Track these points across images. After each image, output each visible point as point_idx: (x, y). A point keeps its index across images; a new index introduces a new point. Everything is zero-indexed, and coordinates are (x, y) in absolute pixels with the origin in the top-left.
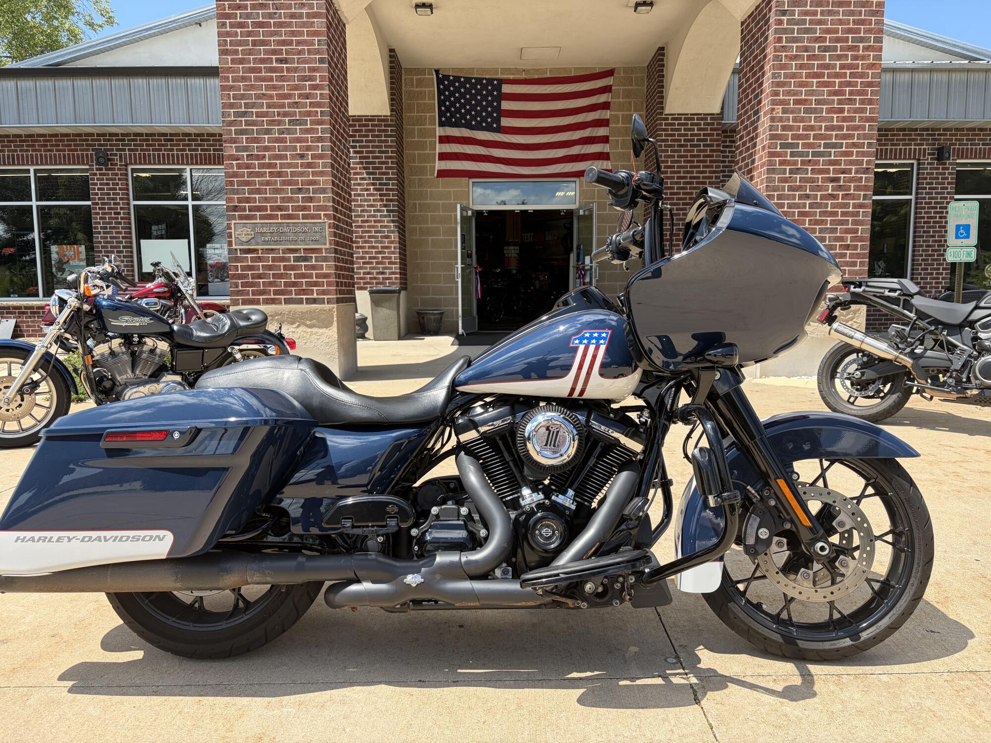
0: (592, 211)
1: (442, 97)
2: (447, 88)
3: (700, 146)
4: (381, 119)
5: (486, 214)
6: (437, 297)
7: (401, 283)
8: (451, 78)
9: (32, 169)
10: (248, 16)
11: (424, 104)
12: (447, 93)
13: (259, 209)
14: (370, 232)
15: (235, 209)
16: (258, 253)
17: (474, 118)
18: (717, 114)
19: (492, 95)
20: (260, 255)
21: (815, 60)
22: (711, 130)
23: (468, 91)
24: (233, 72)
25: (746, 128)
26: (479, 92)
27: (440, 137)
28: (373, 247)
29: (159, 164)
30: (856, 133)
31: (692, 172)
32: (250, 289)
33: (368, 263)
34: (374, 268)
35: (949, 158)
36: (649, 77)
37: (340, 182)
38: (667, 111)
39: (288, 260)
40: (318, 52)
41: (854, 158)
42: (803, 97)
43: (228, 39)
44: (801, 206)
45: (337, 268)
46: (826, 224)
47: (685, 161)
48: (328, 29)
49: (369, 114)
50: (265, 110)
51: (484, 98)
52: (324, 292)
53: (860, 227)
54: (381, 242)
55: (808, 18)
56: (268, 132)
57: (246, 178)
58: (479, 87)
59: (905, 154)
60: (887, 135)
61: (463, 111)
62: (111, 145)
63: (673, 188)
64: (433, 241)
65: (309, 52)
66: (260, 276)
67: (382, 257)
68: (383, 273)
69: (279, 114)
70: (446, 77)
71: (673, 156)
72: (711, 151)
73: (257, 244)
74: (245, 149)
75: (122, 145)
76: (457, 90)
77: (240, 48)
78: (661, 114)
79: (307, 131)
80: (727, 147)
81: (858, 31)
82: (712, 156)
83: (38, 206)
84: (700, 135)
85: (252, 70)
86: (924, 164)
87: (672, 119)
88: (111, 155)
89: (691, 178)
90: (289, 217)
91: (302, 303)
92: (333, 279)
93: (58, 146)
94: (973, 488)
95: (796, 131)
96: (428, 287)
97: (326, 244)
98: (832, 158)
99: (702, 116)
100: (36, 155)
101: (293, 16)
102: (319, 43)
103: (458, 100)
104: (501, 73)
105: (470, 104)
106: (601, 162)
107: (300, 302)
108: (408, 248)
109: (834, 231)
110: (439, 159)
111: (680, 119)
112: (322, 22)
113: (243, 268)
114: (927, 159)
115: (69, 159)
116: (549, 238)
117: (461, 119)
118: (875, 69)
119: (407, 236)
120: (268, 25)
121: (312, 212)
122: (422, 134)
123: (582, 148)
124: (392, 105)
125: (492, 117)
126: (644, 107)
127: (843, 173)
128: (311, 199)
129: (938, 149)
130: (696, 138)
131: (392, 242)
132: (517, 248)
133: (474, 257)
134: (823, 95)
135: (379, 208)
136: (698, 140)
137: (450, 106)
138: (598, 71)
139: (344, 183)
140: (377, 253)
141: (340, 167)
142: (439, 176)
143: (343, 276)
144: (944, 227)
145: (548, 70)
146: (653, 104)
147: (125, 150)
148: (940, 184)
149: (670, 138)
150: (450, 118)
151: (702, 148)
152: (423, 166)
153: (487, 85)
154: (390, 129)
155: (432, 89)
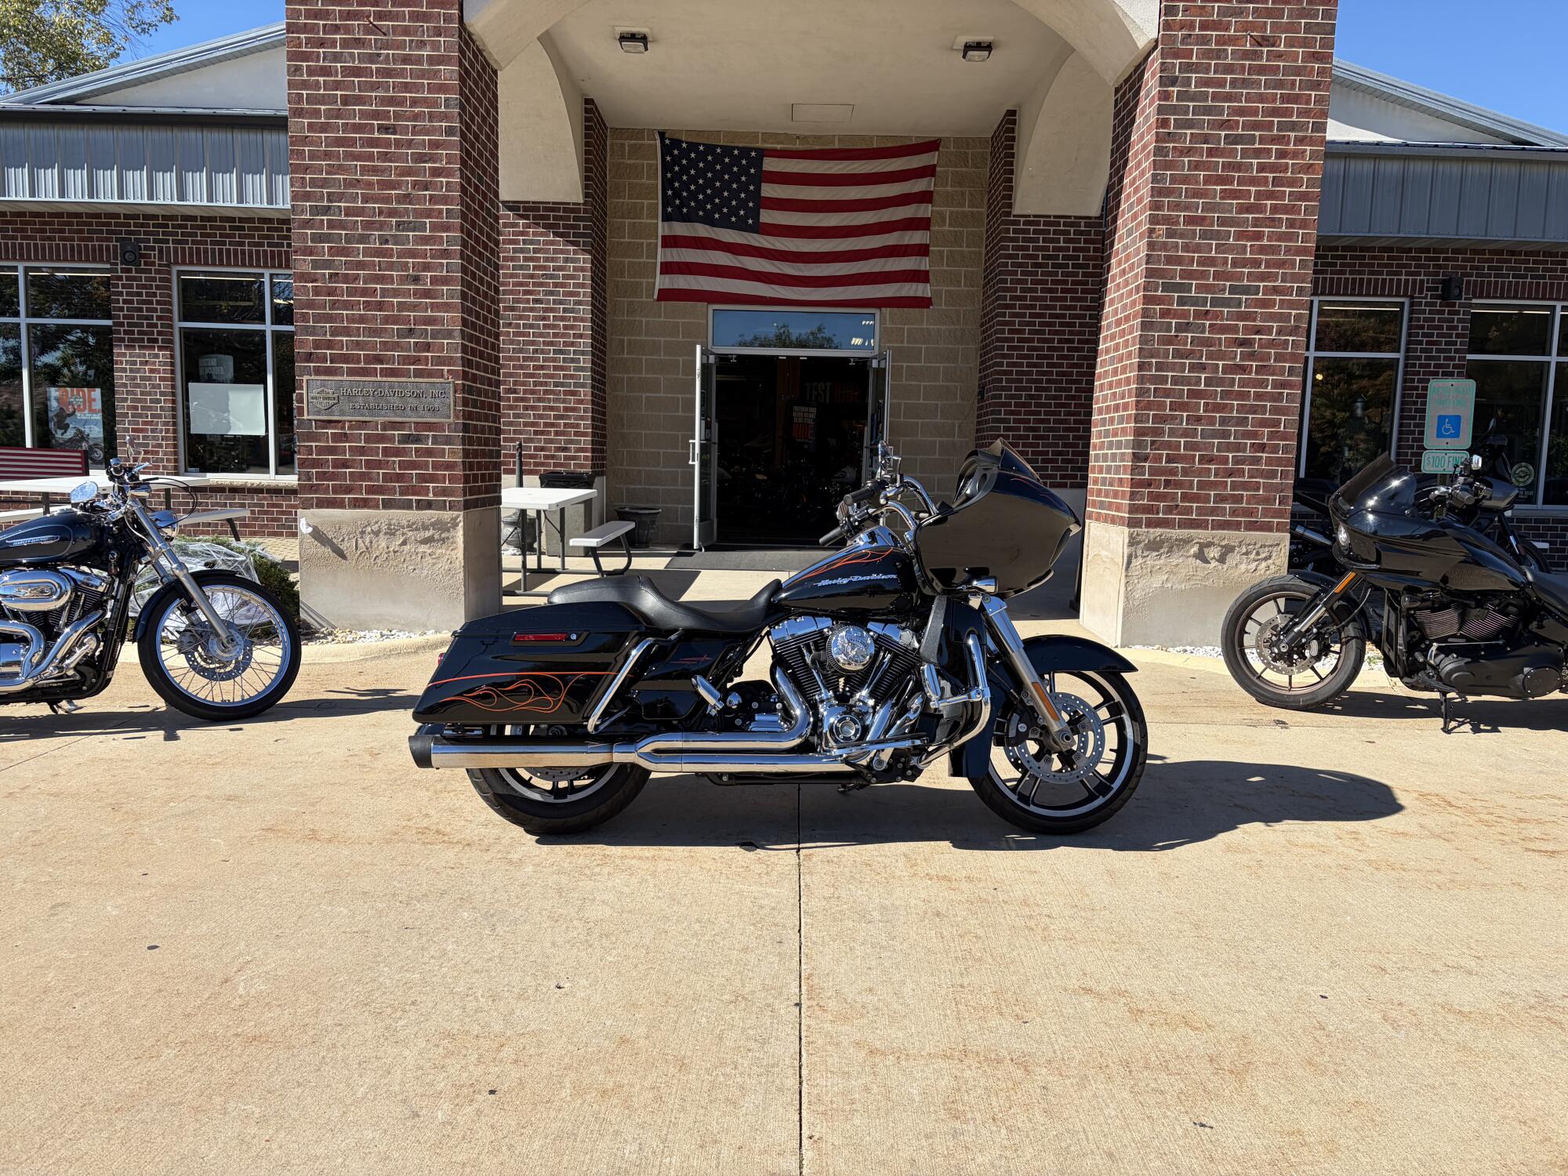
1: (669, 175)
4: (568, 208)
5: (733, 361)
6: (653, 487)
7: (593, 466)
8: (684, 145)
9: (21, 266)
10: (336, 58)
11: (641, 185)
13: (346, 359)
14: (546, 384)
15: (309, 357)
16: (343, 428)
17: (718, 208)
18: (1096, 218)
19: (748, 174)
20: (347, 431)
21: (1219, 157)
22: (1086, 241)
23: (710, 167)
24: (311, 144)
26: (727, 169)
27: (664, 237)
28: (552, 409)
29: (221, 264)
30: (1280, 271)
31: (1054, 308)
32: (331, 483)
33: (542, 433)
34: (551, 441)
35: (1459, 297)
36: (993, 155)
37: (478, 318)
38: (1016, 211)
39: (391, 439)
40: (445, 117)
41: (1276, 310)
42: (1200, 213)
43: (304, 92)
44: (1193, 381)
45: (466, 453)
46: (1231, 411)
47: (1043, 290)
48: (462, 79)
49: (551, 200)
50: (360, 204)
51: (735, 178)
52: (444, 492)
53: (1283, 418)
54: (564, 401)
55: (1211, 90)
56: (363, 239)
57: (328, 311)
58: (727, 160)
59: (1391, 289)
60: (1364, 257)
61: (701, 197)
62: (146, 233)
63: (1022, 332)
64: (648, 399)
65: (432, 117)
66: (345, 464)
67: (565, 424)
68: (565, 449)
69: (381, 212)
70: (676, 143)
71: (1025, 282)
73: (343, 414)
74: (327, 264)
75: (164, 233)
76: (693, 164)
77: (323, 107)
78: (1009, 214)
79: (425, 240)
81: (1288, 113)
83: (29, 325)
84: (1067, 249)
85: (340, 142)
86: (1420, 304)
87: (1025, 223)
88: (146, 248)
89: (1051, 316)
91: (410, 507)
92: (459, 472)
93: (63, 231)
94: (1370, 862)
95: (1187, 265)
96: (640, 471)
97: (449, 417)
98: (1243, 309)
99: (1073, 220)
100: (28, 245)
101: (406, 60)
102: (447, 102)
103: (693, 180)
104: (764, 141)
105: (713, 187)
106: (914, 285)
107: (407, 505)
108: (607, 411)
109: (1243, 421)
110: (662, 273)
111: (1038, 223)
112: (453, 71)
113: (319, 450)
114: (1426, 298)
115: (80, 253)
117: (697, 209)
118: (1314, 173)
119: (607, 389)
120: (368, 72)
121: (429, 367)
122: (636, 230)
123: (885, 264)
124: (586, 187)
125: (746, 208)
126: (985, 201)
127: (1259, 332)
128: (427, 347)
129: (1443, 282)
130: (1061, 254)
131: (581, 402)
132: (814, 410)
133: (715, 426)
134: (1231, 212)
135: (561, 347)
136: (1064, 258)
137: (681, 189)
138: (914, 142)
139: (485, 320)
140: (556, 417)
141: (479, 295)
142: (660, 299)
143: (480, 466)
145: (837, 137)
146: (997, 197)
147: (167, 242)
148: (1444, 336)
149: (1020, 253)
150: (680, 208)
151: (1070, 270)
152: (637, 283)
153: (740, 157)
154: (582, 224)
155: (654, 162)
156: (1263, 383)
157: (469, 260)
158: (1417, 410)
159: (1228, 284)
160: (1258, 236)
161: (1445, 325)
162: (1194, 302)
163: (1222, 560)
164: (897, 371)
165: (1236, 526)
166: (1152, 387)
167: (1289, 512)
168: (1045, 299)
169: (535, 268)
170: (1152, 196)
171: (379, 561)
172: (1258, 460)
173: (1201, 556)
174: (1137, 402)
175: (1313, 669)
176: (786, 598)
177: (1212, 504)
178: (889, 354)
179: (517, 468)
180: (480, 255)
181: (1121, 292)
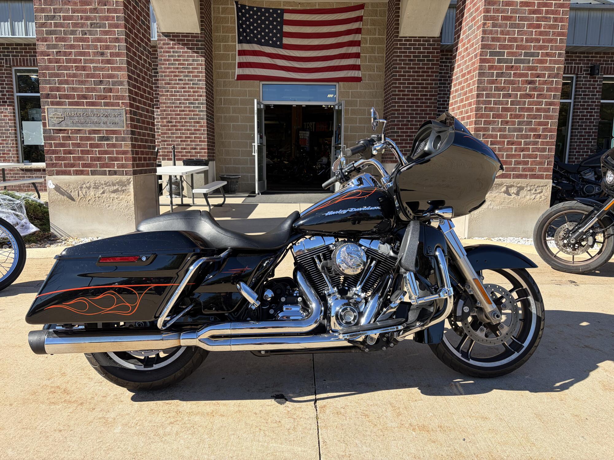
3: (424, 60)
4: (194, 36)
5: (272, 107)
6: (237, 166)
7: (208, 156)
11: (228, 27)
12: (244, 19)
13: (67, 97)
14: (185, 118)
15: (47, 96)
16: (68, 133)
17: (263, 37)
18: (437, 38)
19: (277, 21)
20: (70, 135)
22: (433, 49)
23: (259, 18)
25: (462, 40)
26: (267, 19)
27: (239, 51)
28: (188, 130)
29: (34, 66)
30: (550, 45)
31: (418, 80)
32: (63, 162)
33: (184, 141)
35: (598, 74)
36: (389, 10)
37: (139, 76)
38: (401, 35)
39: (93, 139)
41: (548, 65)
42: (509, 14)
44: (504, 103)
45: (134, 146)
46: (524, 118)
47: (413, 72)
49: (185, 32)
50: (70, 14)
51: (271, 23)
52: (123, 166)
53: (550, 121)
54: (194, 126)
56: (73, 33)
57: (56, 71)
61: (255, 32)
63: (404, 91)
64: (233, 125)
66: (70, 152)
67: (195, 137)
68: (195, 149)
69: (82, 18)
70: (243, 6)
71: (405, 68)
72: (432, 64)
73: (67, 126)
74: (55, 46)
75: (7, 52)
76: (251, 16)
78: (398, 36)
79: (106, 33)
80: (444, 62)
82: (433, 68)
84: (424, 52)
86: (581, 77)
87: (405, 41)
89: (417, 84)
91: (105, 174)
92: (130, 156)
95: (502, 42)
96: (231, 159)
97: (124, 127)
98: (531, 64)
99: (427, 39)
104: (284, 5)
105: (261, 27)
106: (354, 71)
107: (104, 173)
108: (215, 131)
109: (529, 123)
110: (238, 67)
111: (411, 41)
113: (56, 145)
114: (583, 74)
117: (254, 37)
119: (215, 121)
121: (112, 101)
122: (226, 48)
123: (340, 61)
124: (202, 25)
125: (276, 37)
126: (386, 31)
127: (538, 77)
128: (110, 90)
129: (591, 67)
130: (421, 55)
131: (202, 126)
132: (308, 133)
133: (264, 138)
134: (525, 14)
135: (192, 101)
136: (423, 57)
137: (246, 28)
138: (353, 5)
139: (144, 78)
140: (191, 134)
141: (139, 64)
142: (238, 79)
143: (142, 153)
144: (593, 122)
145: (317, 3)
146: (391, 30)
147: (9, 56)
148: (591, 92)
149: (403, 54)
150: (246, 37)
151: (426, 62)
152: (227, 72)
153: (273, 13)
154: (200, 43)
155: (233, 16)
156: (540, 103)
157: (132, 45)
158: (579, 126)
159: (523, 51)
160: (539, 26)
161: (591, 87)
162: (506, 61)
163: (517, 194)
164: (347, 111)
165: (525, 177)
166: (484, 106)
167: (552, 169)
168: (414, 76)
169: (179, 64)
170: (485, 5)
171: (90, 202)
172: (536, 143)
173: (507, 192)
174: (476, 114)
175: (587, 252)
176: (302, 225)
177: (513, 166)
178: (343, 103)
179: (173, 157)
180: (139, 44)
181: (465, 59)
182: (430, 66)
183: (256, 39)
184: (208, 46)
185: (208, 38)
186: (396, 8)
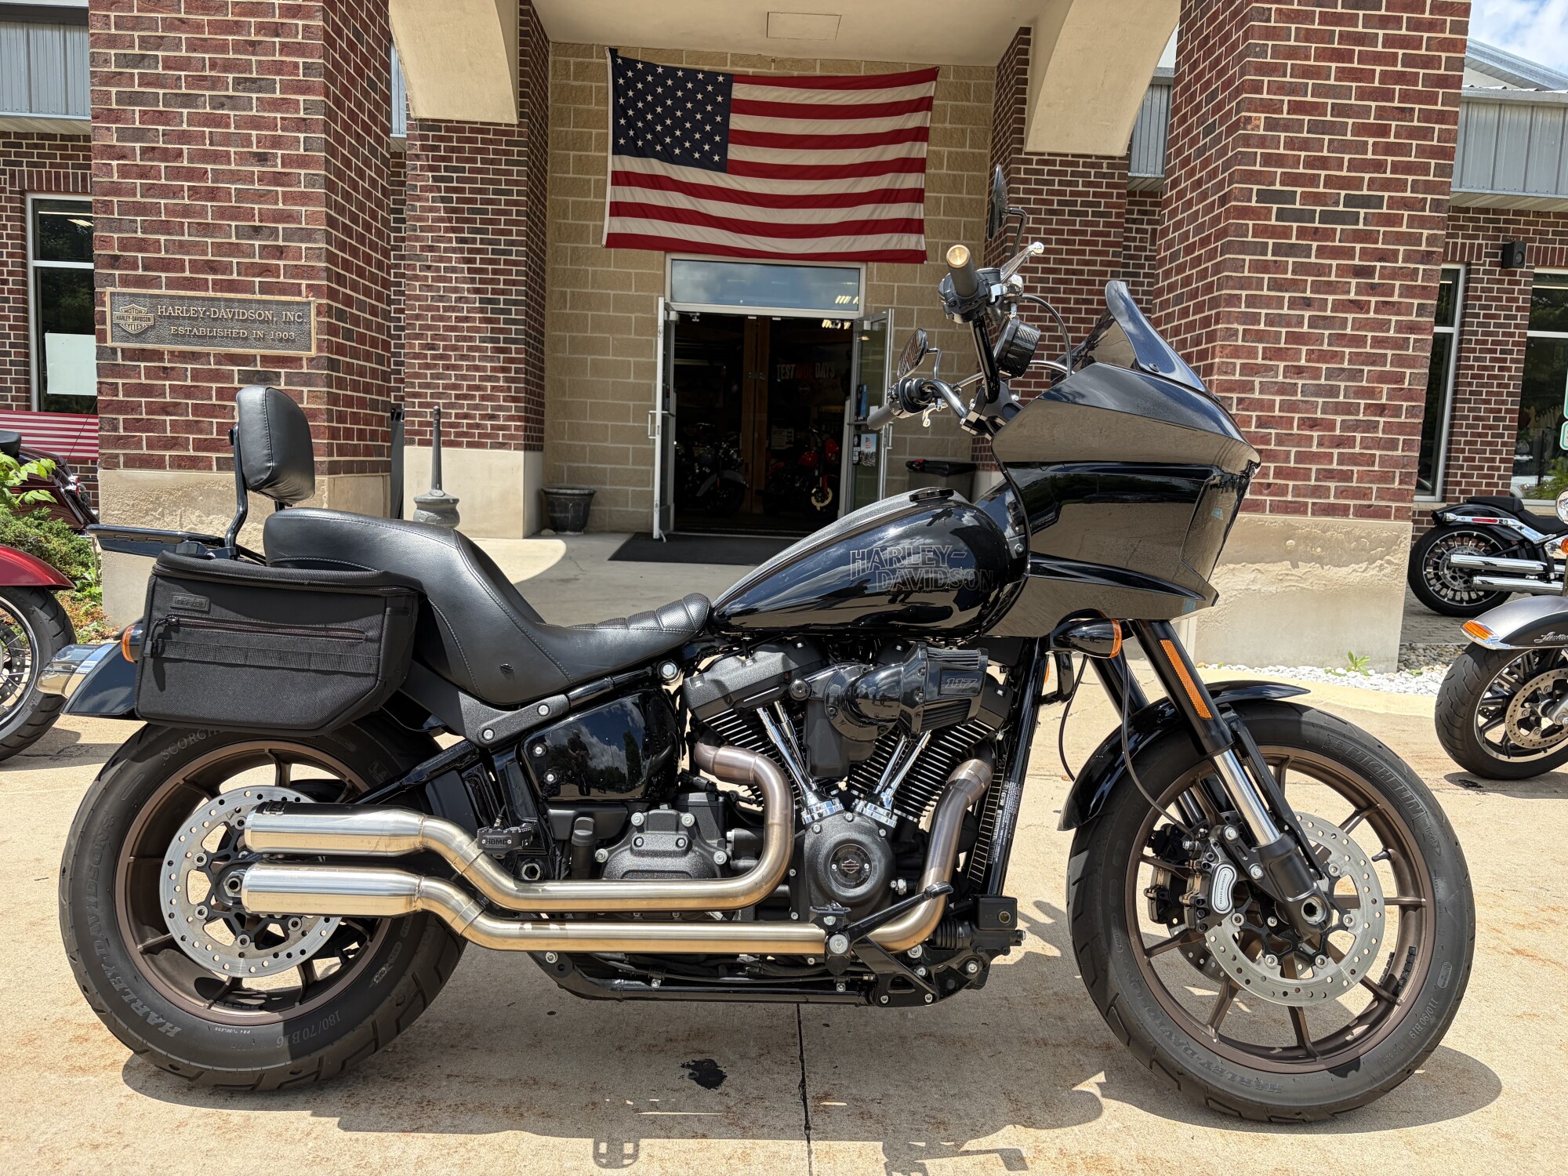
0: (885, 325)
2: (630, 84)
3: (1086, 214)
4: (501, 131)
5: (696, 320)
6: (599, 466)
7: (526, 438)
8: (640, 66)
11: (589, 111)
12: (631, 93)
13: (165, 265)
14: (471, 339)
15: (113, 262)
16: (161, 360)
17: (678, 142)
18: (1120, 158)
19: (714, 103)
20: (167, 364)
21: (1336, 25)
22: (1108, 186)
23: (670, 92)
25: (1186, 162)
26: (690, 96)
27: (614, 173)
28: (477, 368)
30: (1410, 178)
31: (1071, 262)
32: (144, 435)
33: (465, 397)
34: (476, 407)
35: (1521, 264)
36: (999, 86)
37: (354, 219)
38: (1029, 147)
39: (228, 377)
41: (1404, 229)
42: (1309, 99)
44: (1294, 321)
45: (333, 399)
46: (1342, 361)
49: (479, 120)
50: (184, 53)
51: (699, 106)
53: (1408, 371)
54: (492, 360)
56: (188, 100)
57: (138, 198)
61: (659, 128)
64: (594, 363)
66: (165, 409)
67: (493, 388)
68: (492, 417)
69: (214, 65)
70: (630, 63)
72: (1106, 224)
73: (161, 342)
74: (138, 135)
75: (16, 154)
76: (650, 88)
78: (1020, 151)
79: (275, 105)
80: (1134, 221)
82: (1108, 234)
84: (1087, 194)
86: (1477, 271)
87: (1039, 162)
89: (1067, 272)
90: (231, 286)
92: (322, 423)
95: (1291, 168)
96: (584, 447)
98: (1361, 226)
99: (1093, 160)
103: (650, 107)
104: (733, 64)
105: (673, 117)
106: (906, 236)
108: (547, 374)
109: (1356, 375)
110: (611, 215)
111: (1053, 163)
113: (129, 390)
114: (1484, 265)
116: (820, 374)
117: (654, 142)
118: (1455, 52)
119: (546, 349)
121: (281, 279)
122: (583, 165)
123: (873, 212)
124: (522, 105)
125: (712, 142)
126: (989, 141)
127: (1380, 260)
128: (280, 252)
129: (1504, 247)
130: (1079, 199)
131: (512, 361)
133: (673, 395)
134: (1350, 98)
135: (490, 296)
136: (1083, 204)
137: (636, 118)
138: (908, 70)
139: (368, 227)
140: (482, 379)
141: (356, 190)
142: (609, 245)
143: (356, 419)
144: (1507, 386)
145: (818, 62)
146: (1005, 134)
147: (20, 164)
148: (1501, 308)
149: (1033, 197)
150: (634, 140)
151: (1090, 218)
152: (582, 225)
153: (705, 83)
154: (516, 149)
155: (604, 84)
156: (1384, 325)
157: (340, 140)
158: (1472, 393)
159: (1343, 193)
161: (1504, 296)
162: (1298, 216)
165: (1344, 511)
166: (1241, 328)
169: (459, 200)
170: (1248, 74)
172: (1373, 426)
177: (1313, 482)
179: (434, 438)
180: (358, 137)
181: (1194, 209)
182: (1101, 229)
183: (658, 148)
184: (536, 157)
185: (536, 138)
186: (1018, 82)
